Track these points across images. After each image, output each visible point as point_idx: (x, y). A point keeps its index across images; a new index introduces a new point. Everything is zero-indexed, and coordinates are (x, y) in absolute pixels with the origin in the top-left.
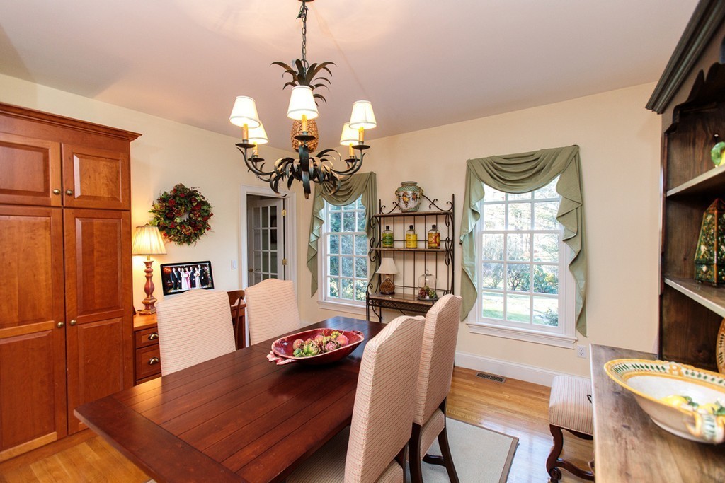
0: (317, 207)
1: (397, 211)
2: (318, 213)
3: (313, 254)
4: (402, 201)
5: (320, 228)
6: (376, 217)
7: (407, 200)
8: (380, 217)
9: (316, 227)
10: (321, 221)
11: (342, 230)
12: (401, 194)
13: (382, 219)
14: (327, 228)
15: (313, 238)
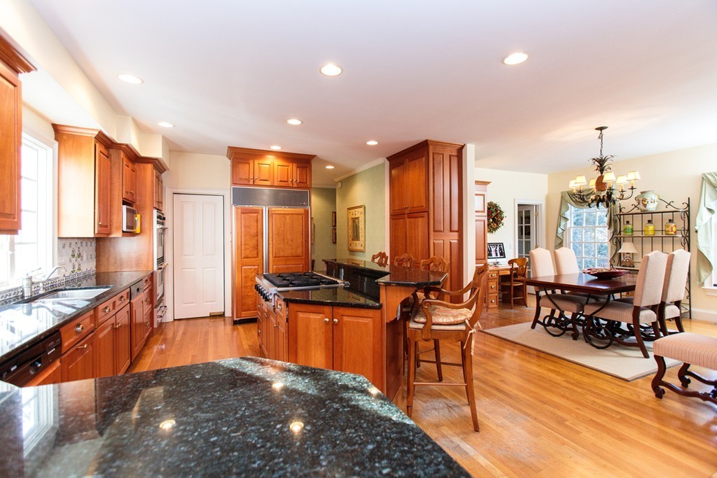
0: (563, 210)
1: (636, 210)
2: (564, 214)
3: (559, 242)
4: (641, 204)
5: (565, 225)
6: (617, 215)
7: (646, 203)
8: (620, 215)
9: (563, 223)
10: (566, 219)
11: (584, 225)
12: (641, 199)
13: (622, 216)
14: (570, 224)
15: (560, 231)
